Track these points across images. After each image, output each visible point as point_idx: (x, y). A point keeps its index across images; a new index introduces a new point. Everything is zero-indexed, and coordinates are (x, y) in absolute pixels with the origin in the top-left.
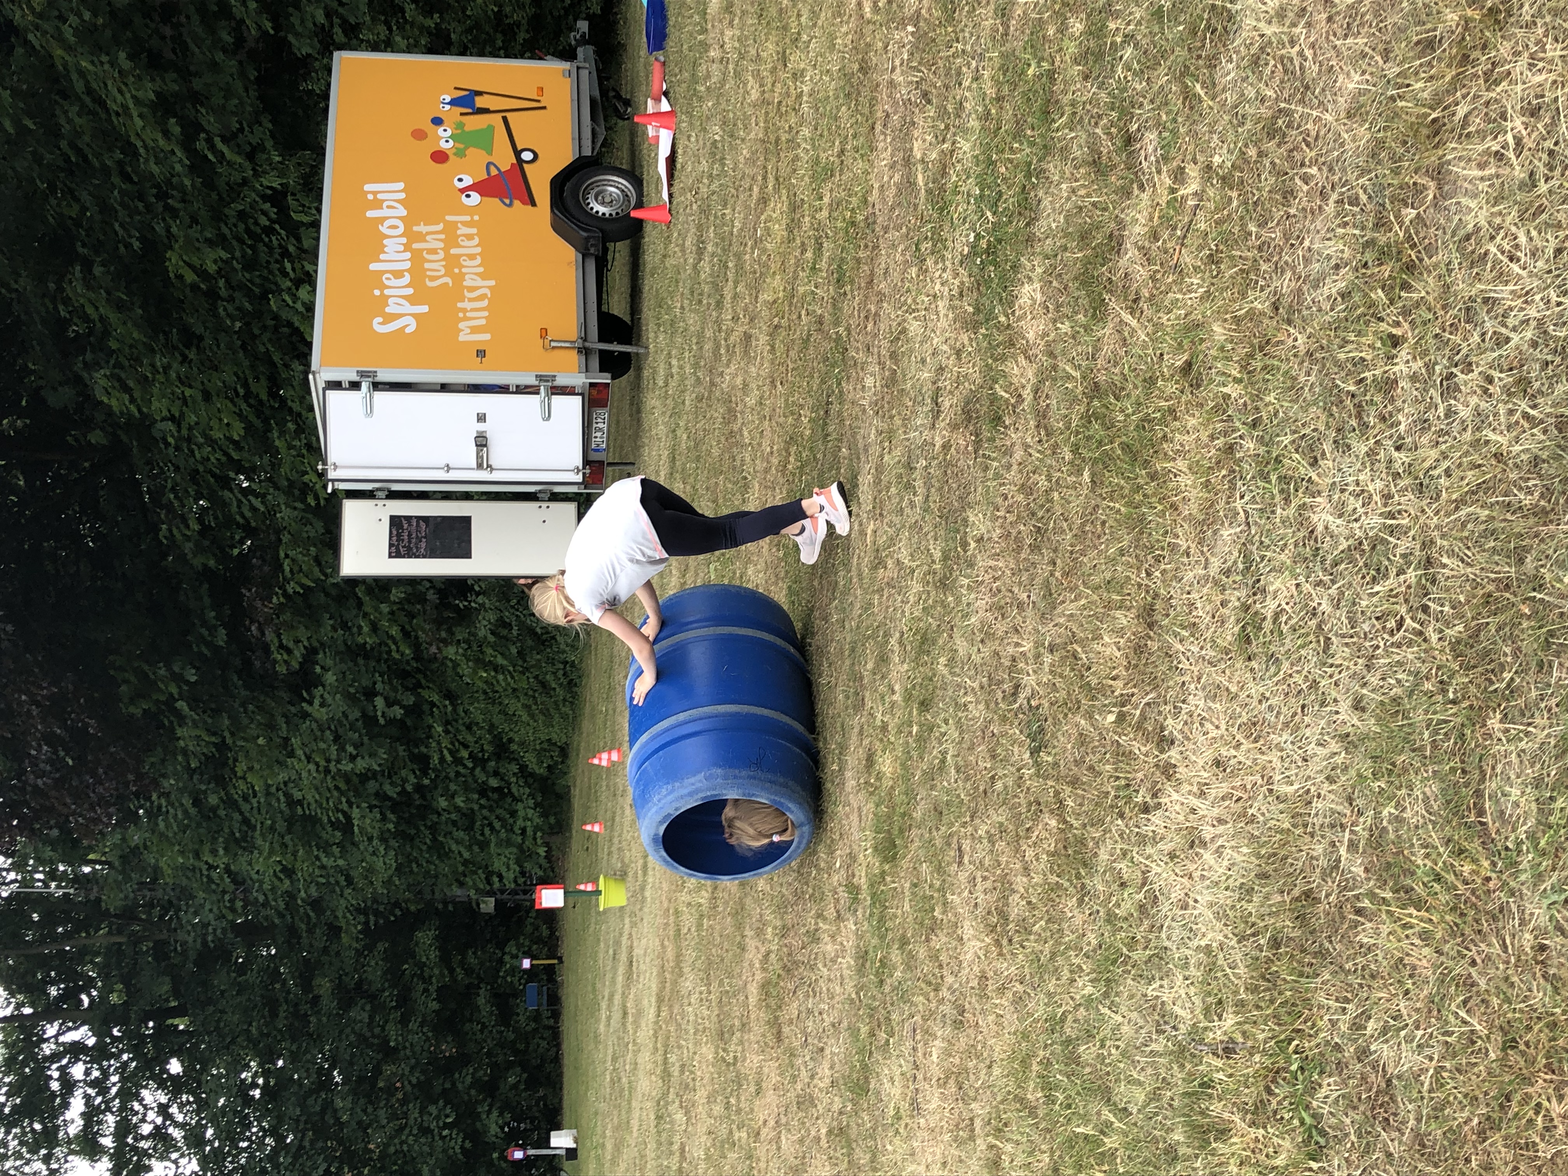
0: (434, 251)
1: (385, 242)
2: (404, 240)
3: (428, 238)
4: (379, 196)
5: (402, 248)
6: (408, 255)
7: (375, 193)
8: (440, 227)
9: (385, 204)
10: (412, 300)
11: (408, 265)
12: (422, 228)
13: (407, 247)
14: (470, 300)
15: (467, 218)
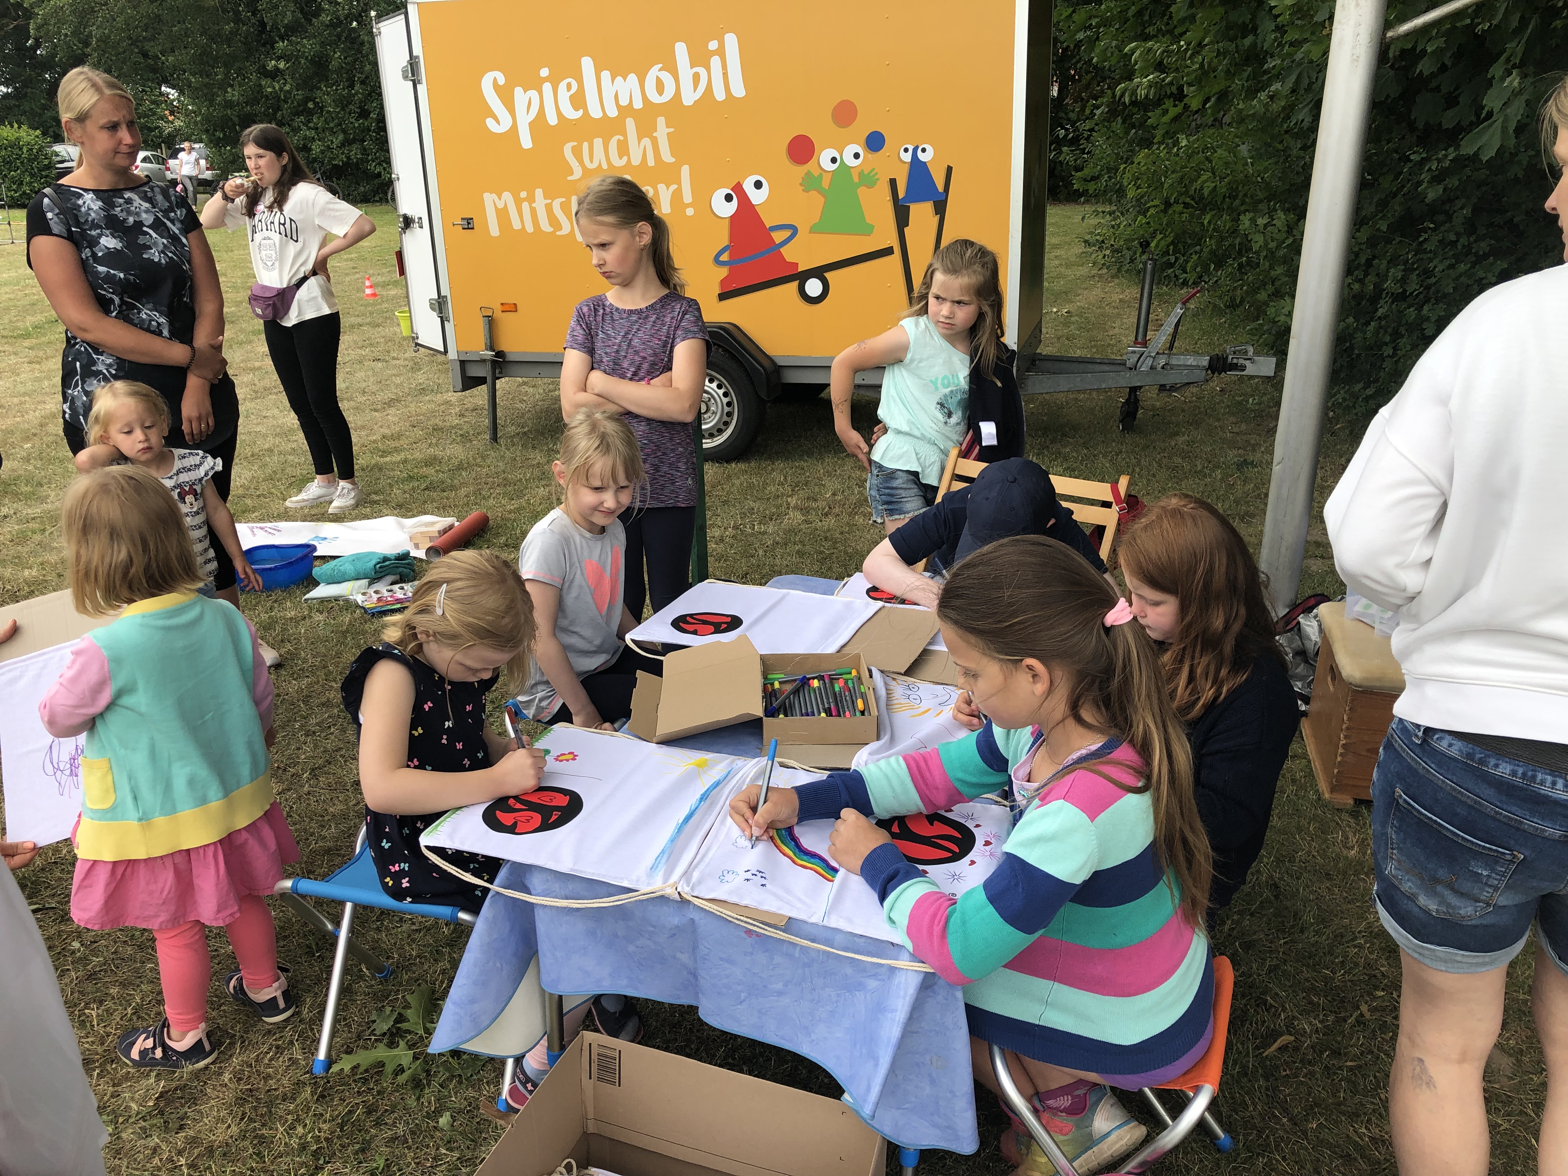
0: (623, 149)
1: (632, 78)
2: (638, 104)
3: (646, 141)
4: (715, 61)
5: (624, 102)
6: (613, 112)
7: (721, 52)
8: (667, 157)
9: (702, 71)
10: (538, 124)
11: (595, 112)
12: (662, 130)
13: (626, 111)
14: (549, 208)
15: (688, 198)
